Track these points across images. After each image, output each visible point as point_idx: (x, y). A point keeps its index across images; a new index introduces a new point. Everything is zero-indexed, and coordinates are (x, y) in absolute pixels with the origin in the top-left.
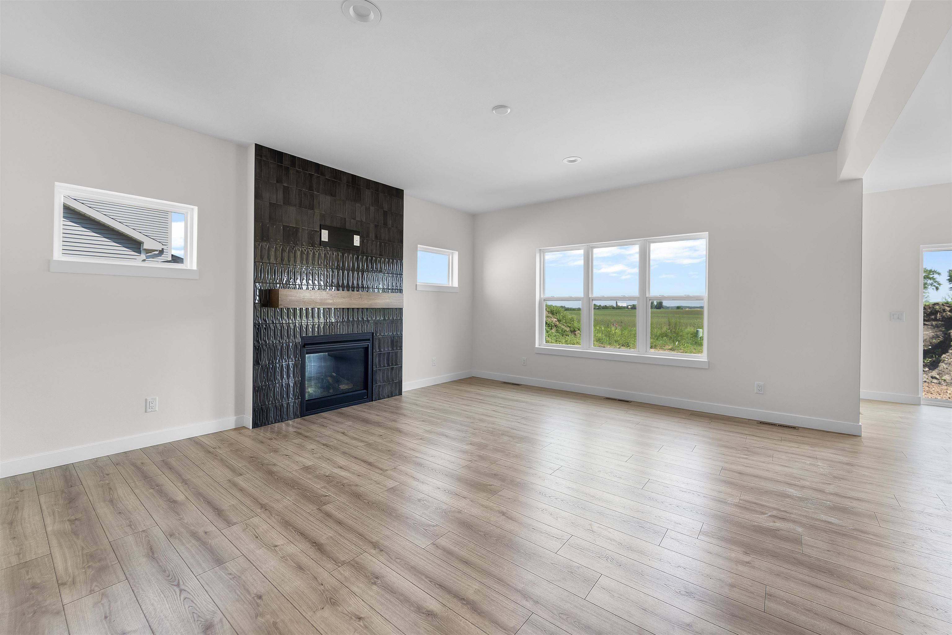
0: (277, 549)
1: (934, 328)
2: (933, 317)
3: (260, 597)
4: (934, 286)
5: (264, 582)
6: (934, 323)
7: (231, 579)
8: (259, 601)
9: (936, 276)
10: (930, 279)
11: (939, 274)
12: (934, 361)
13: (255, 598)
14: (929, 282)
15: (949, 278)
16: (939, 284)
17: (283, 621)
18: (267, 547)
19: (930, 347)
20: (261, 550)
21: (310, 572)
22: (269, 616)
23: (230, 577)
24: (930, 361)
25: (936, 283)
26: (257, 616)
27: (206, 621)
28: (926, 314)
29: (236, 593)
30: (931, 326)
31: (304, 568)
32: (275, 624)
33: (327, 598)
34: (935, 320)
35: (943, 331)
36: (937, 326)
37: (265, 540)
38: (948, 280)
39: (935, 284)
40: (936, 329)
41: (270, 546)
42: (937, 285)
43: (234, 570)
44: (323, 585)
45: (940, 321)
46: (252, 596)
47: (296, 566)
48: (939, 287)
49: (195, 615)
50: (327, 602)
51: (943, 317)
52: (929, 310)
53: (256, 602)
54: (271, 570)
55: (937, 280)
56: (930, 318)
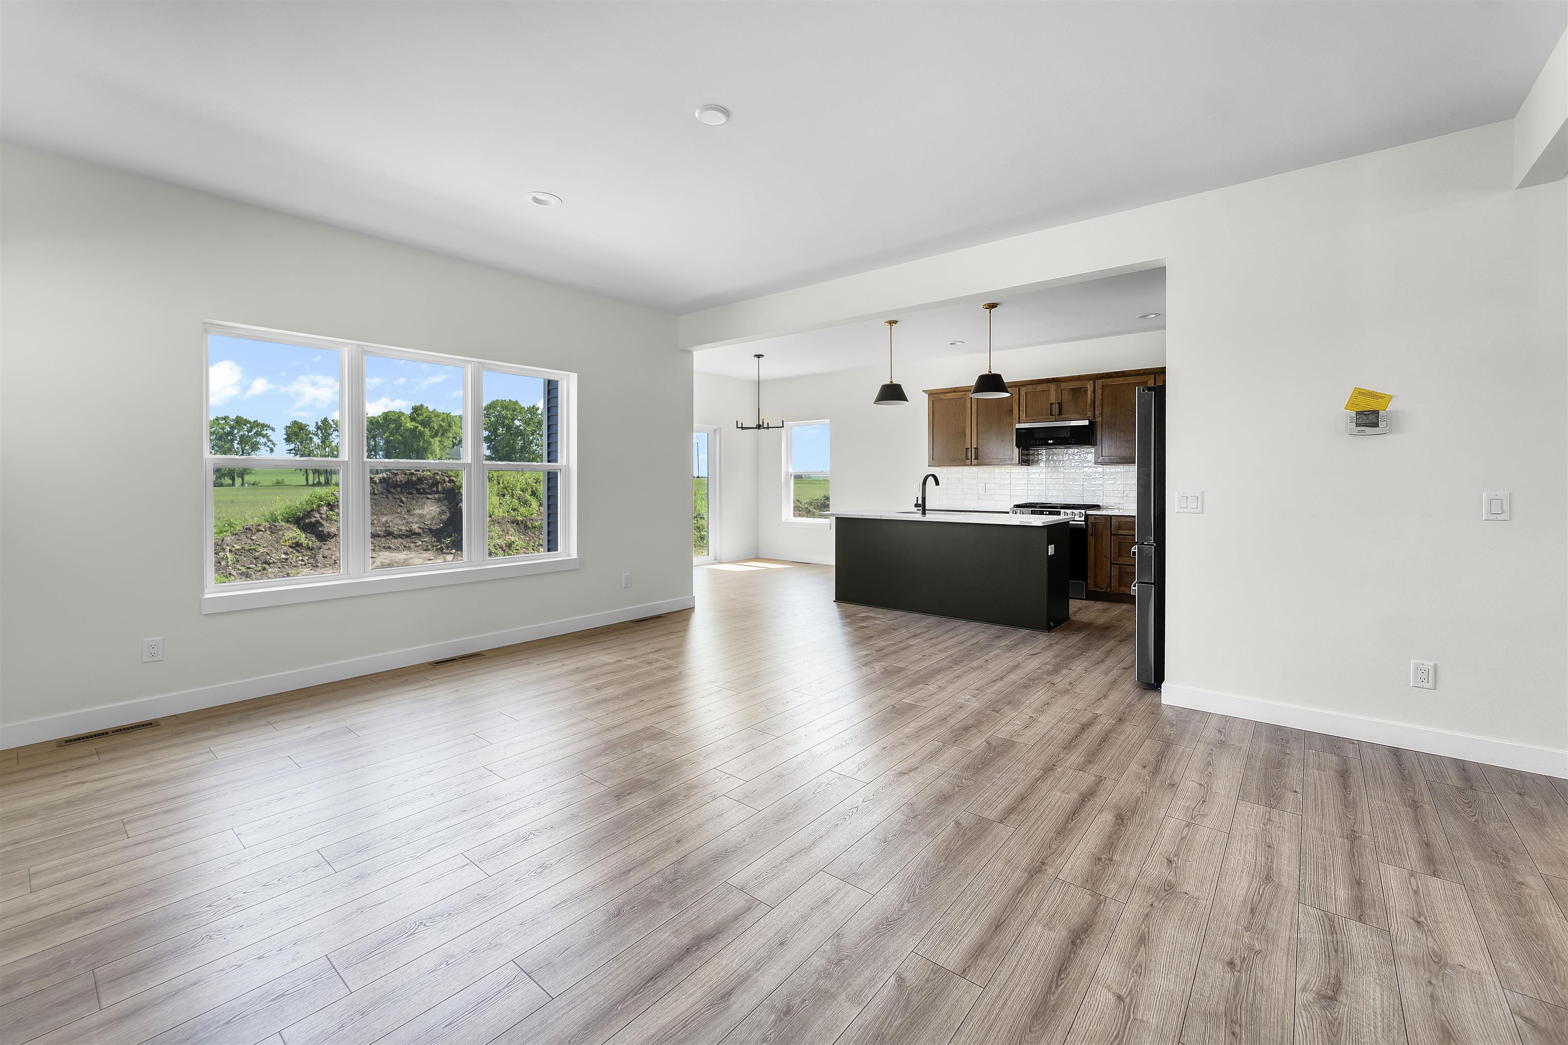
0: (1125, 993)
1: (438, 502)
2: (435, 489)
3: (1231, 964)
4: (268, 446)
5: (1204, 974)
6: (437, 496)
7: (1240, 1025)
8: (1238, 962)
9: (269, 432)
10: (263, 436)
11: (273, 430)
12: (454, 541)
13: (1238, 969)
14: (263, 440)
15: (286, 437)
16: (274, 444)
17: (1237, 922)
18: (1132, 1010)
19: (442, 525)
20: (1145, 1019)
21: (1141, 925)
22: (1246, 939)
23: (1237, 1030)
24: (450, 541)
25: (270, 442)
26: (1258, 953)
27: (1324, 1008)
28: (428, 485)
29: (1254, 1000)
30: (435, 500)
31: (1139, 935)
32: (1247, 929)
33: (1168, 894)
34: (437, 492)
35: (447, 505)
36: (439, 500)
37: (1117, 1025)
38: (285, 439)
39: (269, 444)
40: (440, 503)
41: (1124, 1008)
42: (271, 446)
43: (1222, 1034)
44: (1152, 904)
45: (442, 494)
46: (1239, 974)
47: (1143, 946)
48: (274, 448)
49: (1335, 1030)
50: (1173, 892)
51: (444, 489)
52: (431, 481)
53: (1241, 964)
54: (1176, 976)
55: (271, 438)
56: (432, 490)
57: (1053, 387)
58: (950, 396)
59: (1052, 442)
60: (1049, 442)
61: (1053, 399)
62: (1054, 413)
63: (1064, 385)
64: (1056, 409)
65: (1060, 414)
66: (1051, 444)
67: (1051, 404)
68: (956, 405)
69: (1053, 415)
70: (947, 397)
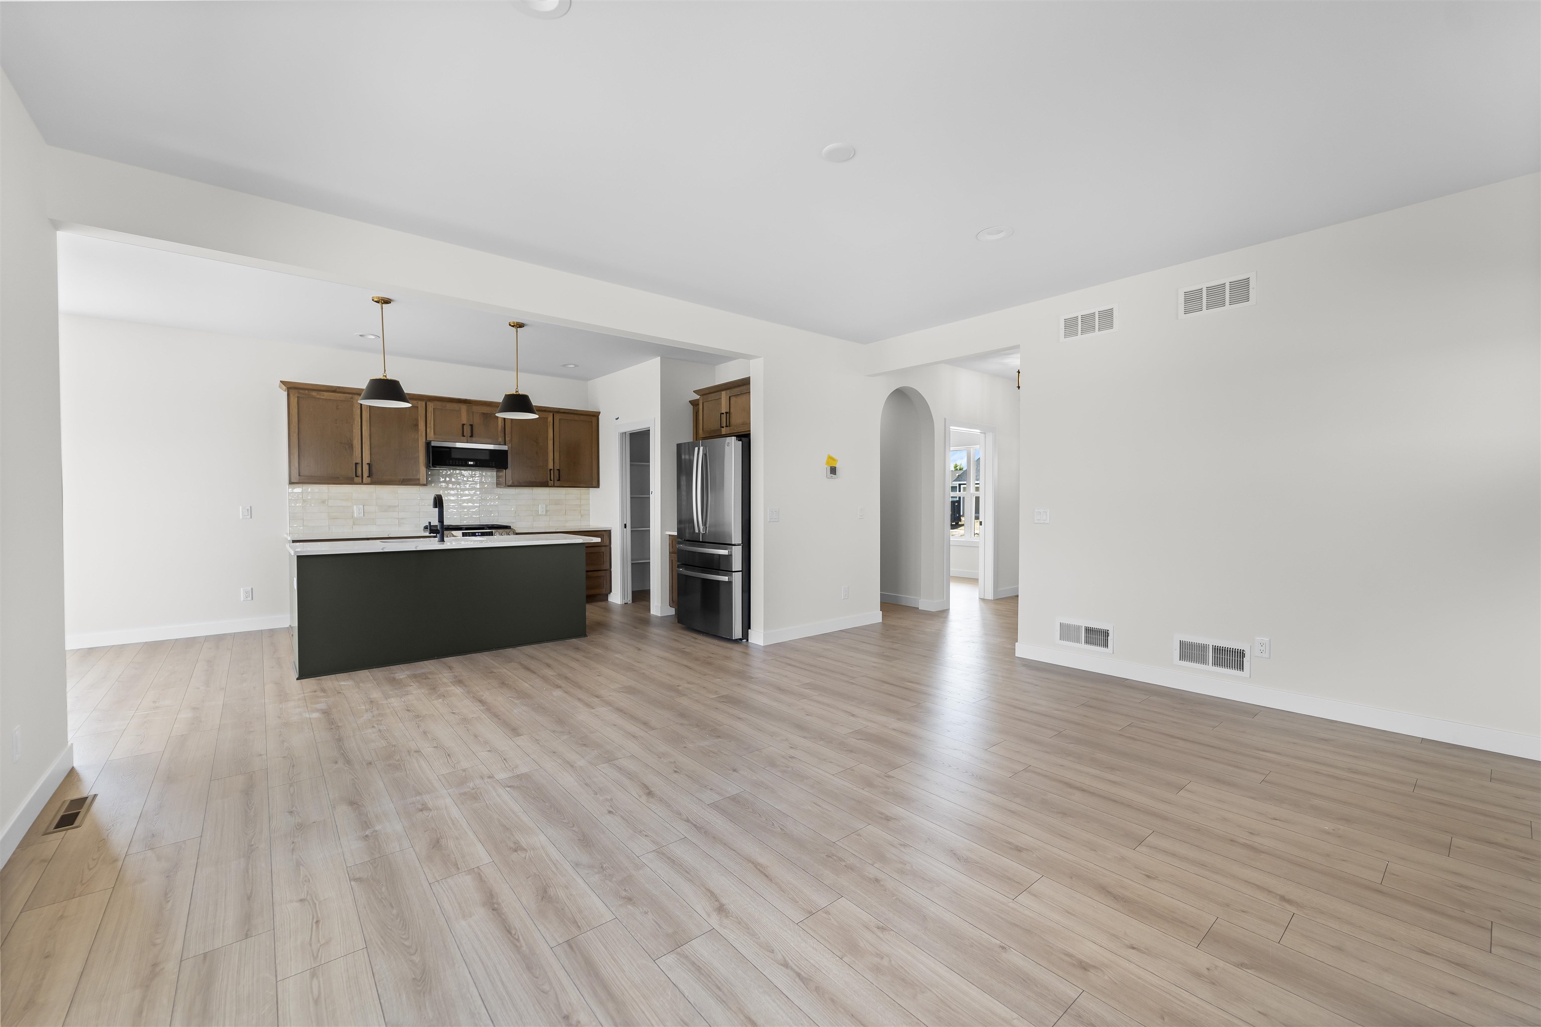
57: (464, 408)
58: (326, 395)
59: (472, 463)
60: (470, 463)
61: (464, 420)
62: (465, 434)
63: (476, 409)
64: (467, 430)
65: (472, 436)
66: (471, 466)
67: (463, 425)
68: (337, 409)
69: (464, 436)
70: (323, 396)
